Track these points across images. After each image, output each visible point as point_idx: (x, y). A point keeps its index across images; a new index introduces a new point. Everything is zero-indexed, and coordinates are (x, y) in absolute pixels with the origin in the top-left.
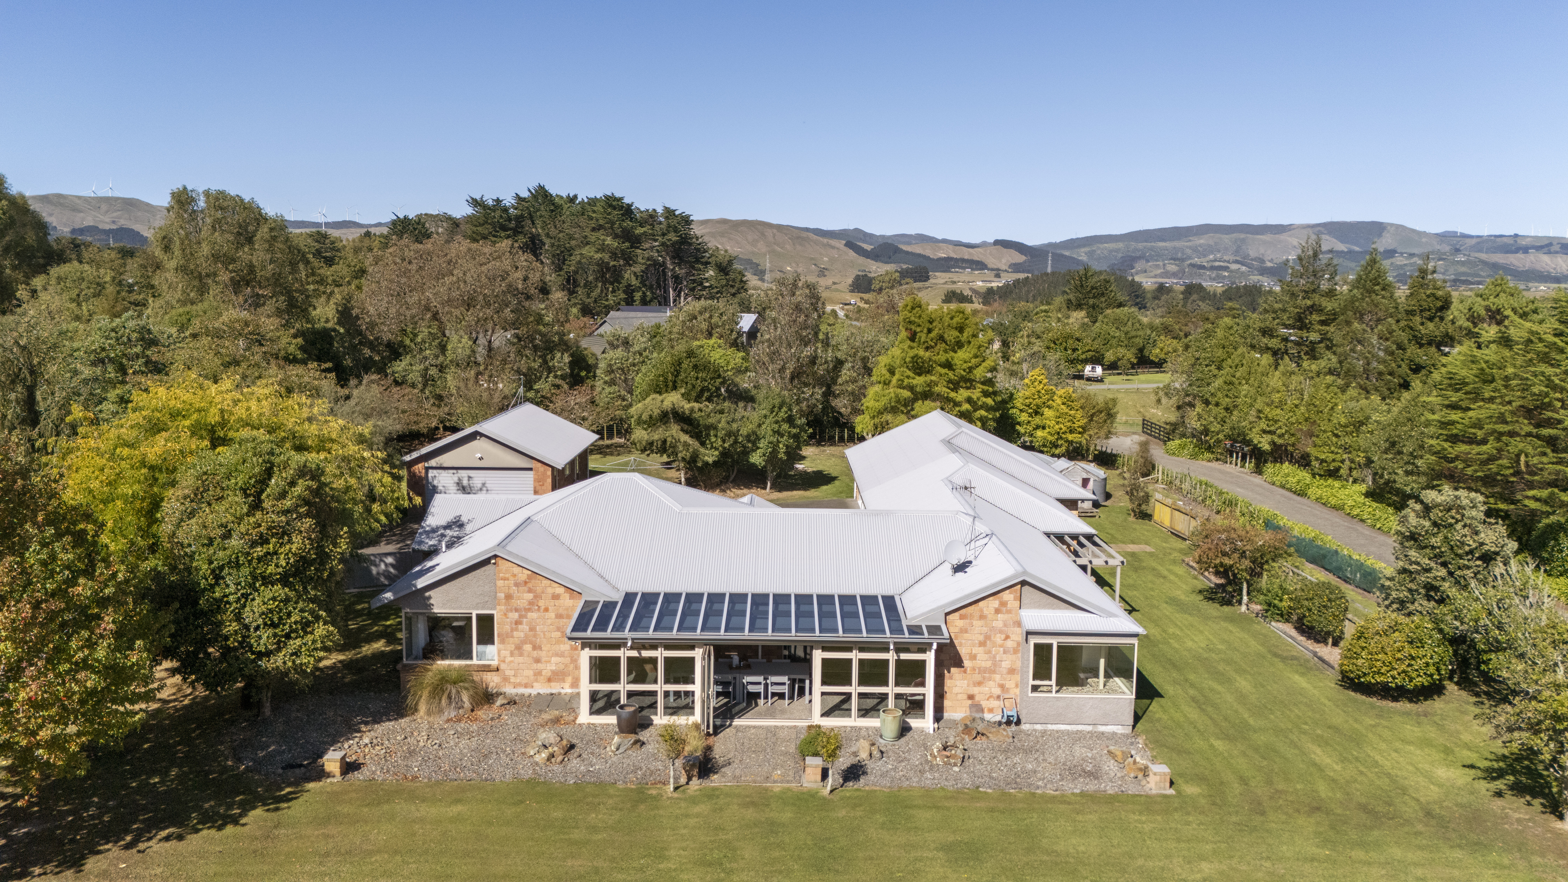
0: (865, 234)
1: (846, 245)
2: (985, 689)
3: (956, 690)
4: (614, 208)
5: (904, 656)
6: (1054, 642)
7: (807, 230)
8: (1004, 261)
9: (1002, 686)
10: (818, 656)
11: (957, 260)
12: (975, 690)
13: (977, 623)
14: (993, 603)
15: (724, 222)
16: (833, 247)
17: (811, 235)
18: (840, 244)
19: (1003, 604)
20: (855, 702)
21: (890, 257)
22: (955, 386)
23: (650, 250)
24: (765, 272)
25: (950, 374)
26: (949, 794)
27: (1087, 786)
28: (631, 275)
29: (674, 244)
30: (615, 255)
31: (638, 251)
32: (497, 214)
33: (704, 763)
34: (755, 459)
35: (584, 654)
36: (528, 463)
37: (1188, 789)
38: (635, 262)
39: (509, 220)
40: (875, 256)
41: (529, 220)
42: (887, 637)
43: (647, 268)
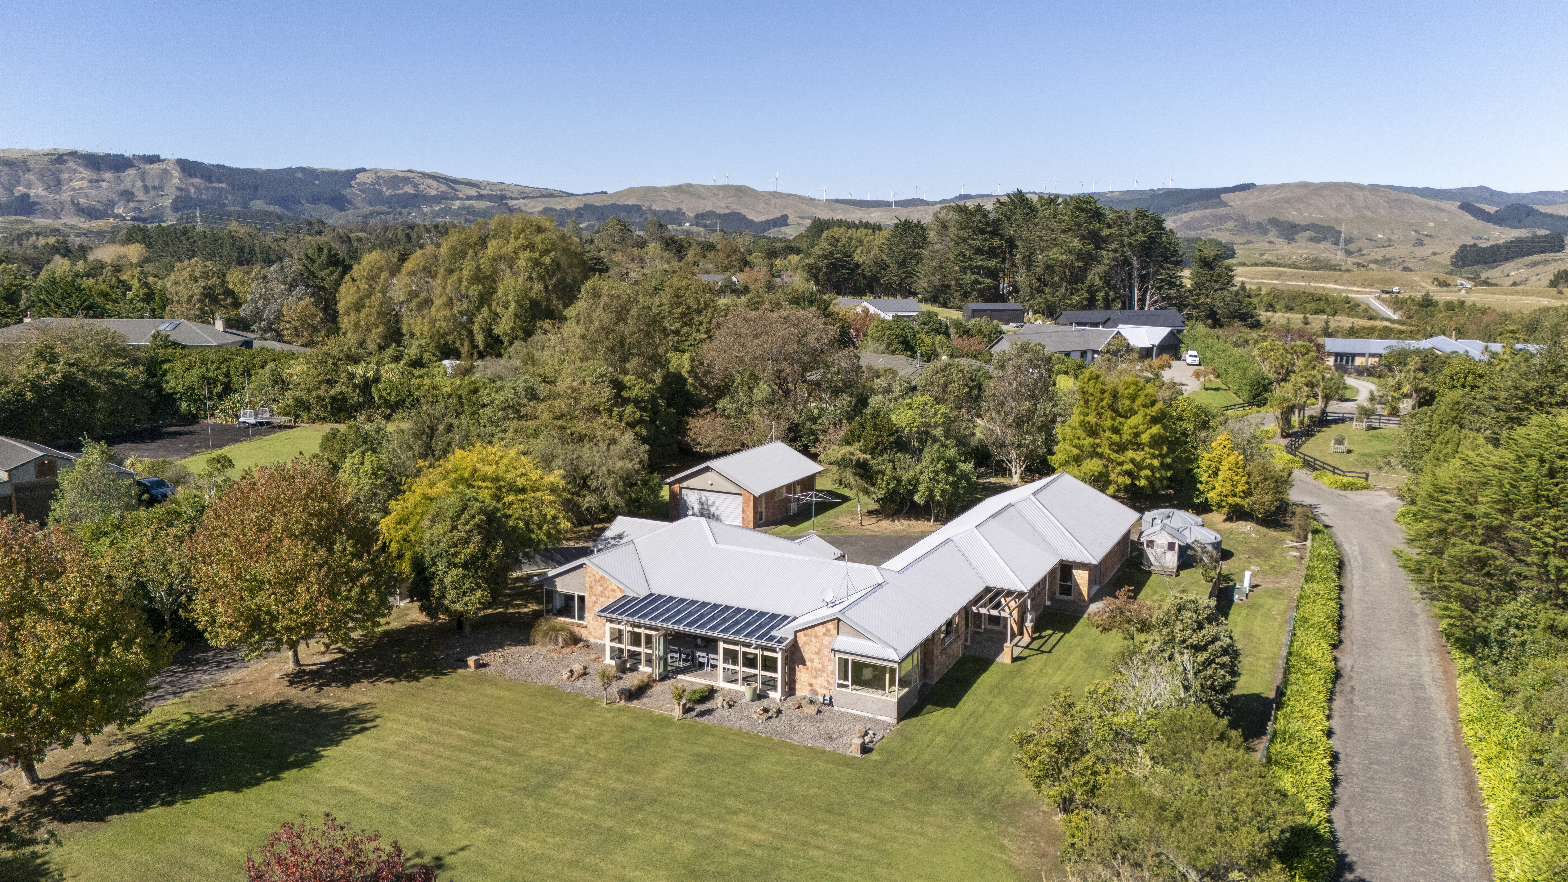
0: (1492, 193)
1: (1461, 207)
2: (819, 682)
3: (803, 679)
4: (1083, 210)
5: (766, 653)
6: (850, 658)
7: (1413, 190)
9: (829, 682)
10: (721, 646)
12: (813, 681)
13: (814, 640)
14: (821, 630)
15: (1305, 185)
16: (1442, 210)
17: (1414, 197)
18: (1453, 206)
19: (828, 630)
20: (740, 677)
21: (1520, 221)
22: (1121, 448)
23: (1116, 251)
24: (1349, 241)
25: (1116, 438)
26: (739, 733)
27: (819, 744)
28: (1095, 276)
29: (1142, 244)
30: (1080, 256)
31: (1103, 252)
32: (977, 218)
33: (635, 694)
34: (918, 498)
35: (608, 625)
36: (740, 491)
37: (874, 756)
38: (1099, 263)
39: (987, 224)
40: (1499, 219)
41: (1007, 225)
42: (752, 640)
43: (1112, 269)
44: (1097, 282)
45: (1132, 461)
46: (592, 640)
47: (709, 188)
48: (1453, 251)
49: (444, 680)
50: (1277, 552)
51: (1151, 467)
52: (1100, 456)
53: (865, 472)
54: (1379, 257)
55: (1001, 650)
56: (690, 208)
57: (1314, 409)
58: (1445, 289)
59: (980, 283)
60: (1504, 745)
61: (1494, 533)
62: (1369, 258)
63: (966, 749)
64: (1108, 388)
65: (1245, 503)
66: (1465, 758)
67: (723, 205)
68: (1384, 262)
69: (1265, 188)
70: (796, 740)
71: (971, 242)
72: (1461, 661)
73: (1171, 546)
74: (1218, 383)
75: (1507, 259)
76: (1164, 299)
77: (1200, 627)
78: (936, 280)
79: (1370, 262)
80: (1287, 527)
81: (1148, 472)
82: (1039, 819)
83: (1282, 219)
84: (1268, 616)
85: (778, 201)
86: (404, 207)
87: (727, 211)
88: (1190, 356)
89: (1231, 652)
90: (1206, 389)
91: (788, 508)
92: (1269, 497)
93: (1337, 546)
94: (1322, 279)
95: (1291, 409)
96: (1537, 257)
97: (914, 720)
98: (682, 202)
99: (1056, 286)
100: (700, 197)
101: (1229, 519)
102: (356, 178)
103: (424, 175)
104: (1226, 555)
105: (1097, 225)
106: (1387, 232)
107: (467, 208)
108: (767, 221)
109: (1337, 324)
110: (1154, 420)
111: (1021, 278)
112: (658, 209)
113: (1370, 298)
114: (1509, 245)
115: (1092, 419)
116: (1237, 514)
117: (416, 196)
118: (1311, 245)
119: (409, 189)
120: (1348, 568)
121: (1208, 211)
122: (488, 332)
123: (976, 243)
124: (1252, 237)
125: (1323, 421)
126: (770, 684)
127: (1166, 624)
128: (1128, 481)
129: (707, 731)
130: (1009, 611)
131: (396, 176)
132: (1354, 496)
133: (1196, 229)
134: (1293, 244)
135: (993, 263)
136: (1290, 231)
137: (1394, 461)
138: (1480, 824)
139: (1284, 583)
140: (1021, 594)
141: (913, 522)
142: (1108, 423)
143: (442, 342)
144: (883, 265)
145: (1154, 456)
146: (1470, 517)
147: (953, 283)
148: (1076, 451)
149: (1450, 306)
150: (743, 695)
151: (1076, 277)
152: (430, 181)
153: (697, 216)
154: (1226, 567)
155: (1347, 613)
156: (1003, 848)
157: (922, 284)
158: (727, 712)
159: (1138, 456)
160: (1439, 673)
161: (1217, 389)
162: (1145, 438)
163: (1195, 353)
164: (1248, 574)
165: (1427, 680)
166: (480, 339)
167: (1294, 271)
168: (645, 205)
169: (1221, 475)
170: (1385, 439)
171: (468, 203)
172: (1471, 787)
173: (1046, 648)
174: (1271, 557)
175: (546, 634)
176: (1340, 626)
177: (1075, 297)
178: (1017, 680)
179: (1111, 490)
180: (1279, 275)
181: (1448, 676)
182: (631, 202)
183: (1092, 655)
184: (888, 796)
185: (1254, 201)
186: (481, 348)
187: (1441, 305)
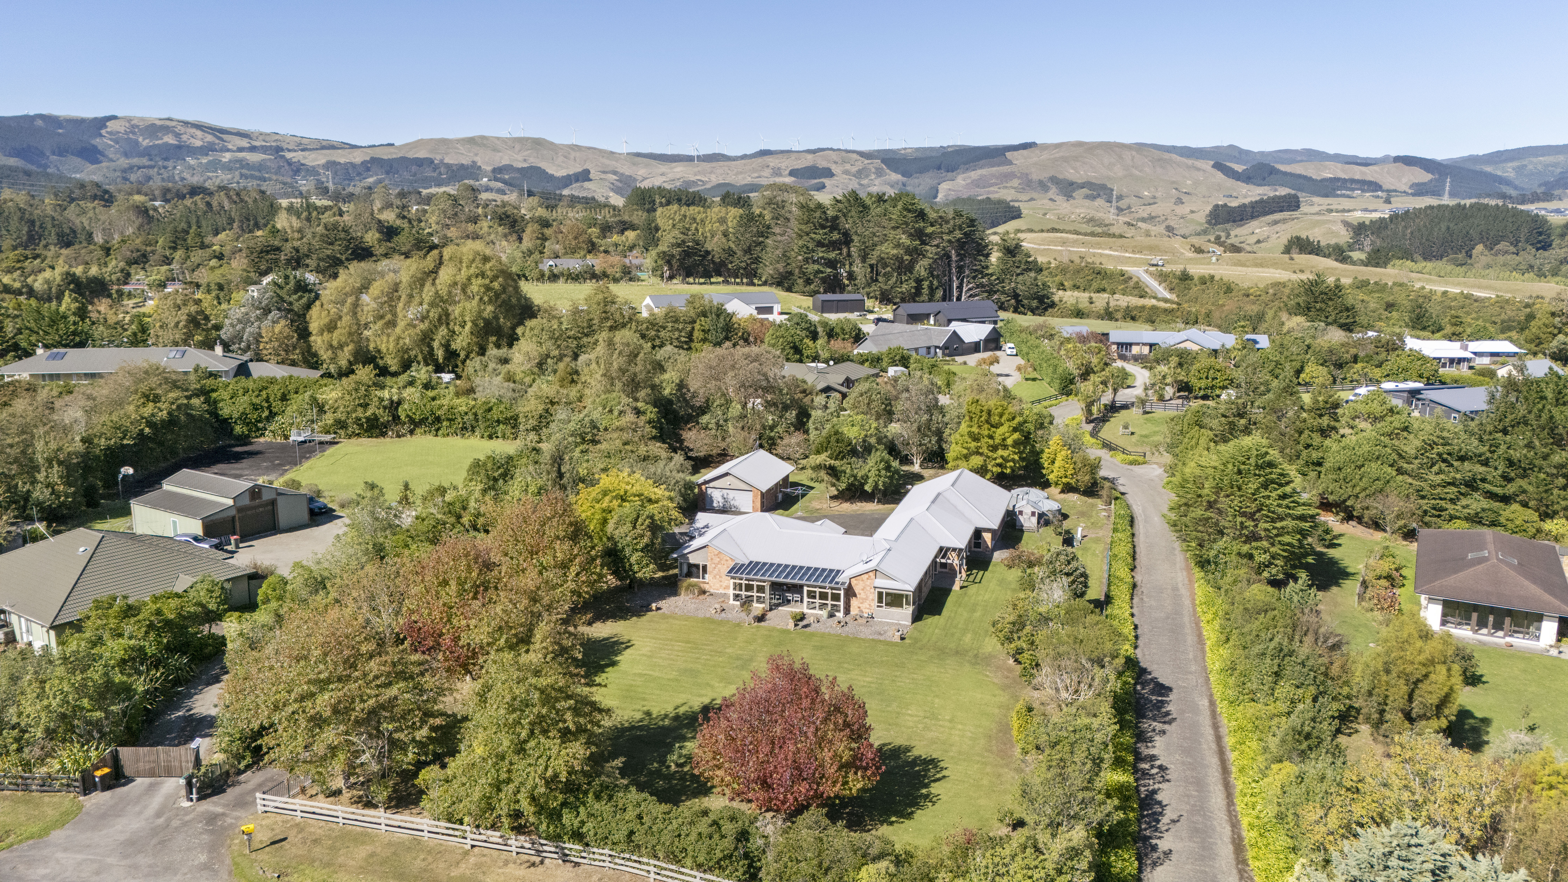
0: (1241, 151)
1: (1214, 166)
2: (865, 606)
3: (855, 605)
4: (909, 211)
5: (834, 591)
6: (884, 591)
8: (1404, 180)
9: (871, 605)
10: (806, 589)
11: (1345, 181)
12: (861, 605)
13: (862, 582)
14: (866, 576)
15: (1080, 144)
16: (1198, 169)
17: (1174, 156)
18: (1207, 165)
19: (870, 576)
20: (817, 605)
21: (1264, 179)
22: (994, 448)
23: (937, 246)
24: (1120, 198)
25: (991, 442)
26: (829, 634)
27: (876, 637)
28: (921, 267)
29: (959, 240)
30: (909, 251)
31: (928, 248)
32: (818, 214)
33: (761, 619)
34: (868, 488)
35: (732, 581)
36: (750, 488)
37: (907, 641)
38: (924, 256)
39: (827, 219)
40: (1246, 178)
41: (843, 219)
42: (827, 585)
43: (935, 261)
44: (923, 273)
45: (1002, 457)
46: (712, 591)
47: (503, 140)
48: (1209, 208)
49: (644, 619)
50: (1094, 513)
51: (1013, 460)
52: (981, 454)
53: (833, 472)
54: (1145, 215)
55: (954, 582)
56: (486, 161)
57: (1107, 399)
58: (1201, 256)
59: (822, 272)
60: (1216, 614)
61: (1210, 505)
62: (1137, 216)
63: (953, 635)
64: (985, 408)
65: (1073, 482)
66: (1197, 623)
67: (520, 158)
68: (1151, 219)
69: (1045, 147)
70: (862, 636)
71: (813, 236)
72: (1198, 573)
73: (1033, 514)
74: (1035, 375)
75: (1253, 217)
76: (977, 287)
77: (1069, 563)
78: (780, 267)
79: (1139, 220)
80: (1099, 497)
81: (1012, 464)
82: (1001, 662)
83: (1061, 177)
84: (1094, 554)
85: (578, 154)
86: (166, 159)
87: (525, 165)
88: (1009, 347)
89: (1084, 575)
90: (1027, 379)
91: (776, 497)
92: (1087, 477)
93: (1128, 507)
94: (1099, 246)
95: (1092, 403)
96: (1277, 216)
97: (919, 623)
98: (476, 155)
99: (888, 276)
100: (496, 150)
101: (1062, 492)
102: (106, 127)
103: (186, 123)
104: (1065, 517)
105: (922, 224)
106: (1152, 189)
107: (240, 161)
108: (569, 176)
109: (1115, 303)
110: (1015, 430)
111: (858, 268)
112: (451, 162)
113: (1140, 273)
114: (1254, 205)
115: (975, 429)
116: (1068, 489)
117: (179, 147)
118: (1087, 202)
119: (170, 139)
120: (1136, 522)
121: (994, 169)
122: (447, 346)
123: (818, 237)
124: (1035, 195)
125: (1113, 408)
126: (835, 608)
127: (1051, 562)
128: (999, 470)
129: (812, 635)
130: (954, 560)
131: (153, 125)
132: (1136, 469)
133: (984, 187)
134: (1072, 201)
135: (832, 255)
136: (1068, 188)
137: (1161, 449)
138: (1203, 652)
139: (1101, 533)
140: (961, 550)
141: (864, 504)
142: (986, 432)
143: (406, 356)
144: (731, 253)
145: (1015, 453)
146: (1200, 496)
147: (797, 271)
148: (965, 451)
149: (1203, 281)
150: (822, 616)
151: (904, 268)
152: (194, 130)
153: (494, 170)
154: (1066, 525)
155: (1137, 549)
156: (987, 676)
157: (767, 271)
158: (817, 625)
159: (1005, 453)
160: (1186, 582)
161: (1034, 380)
162: (1009, 441)
163: (1012, 345)
164: (1080, 529)
165: (1180, 585)
166: (440, 354)
167: (1075, 236)
168: (437, 158)
169: (1057, 464)
170: (1154, 422)
171: (241, 155)
172: (1200, 635)
173: (977, 580)
174: (1091, 516)
175: (687, 588)
176: (1134, 559)
177: (904, 286)
178: (966, 598)
179: (989, 476)
180: (1064, 243)
181: (1191, 582)
182: (422, 154)
183: (1002, 582)
184: (923, 658)
185: (1035, 159)
186: (441, 361)
187: (1196, 278)
